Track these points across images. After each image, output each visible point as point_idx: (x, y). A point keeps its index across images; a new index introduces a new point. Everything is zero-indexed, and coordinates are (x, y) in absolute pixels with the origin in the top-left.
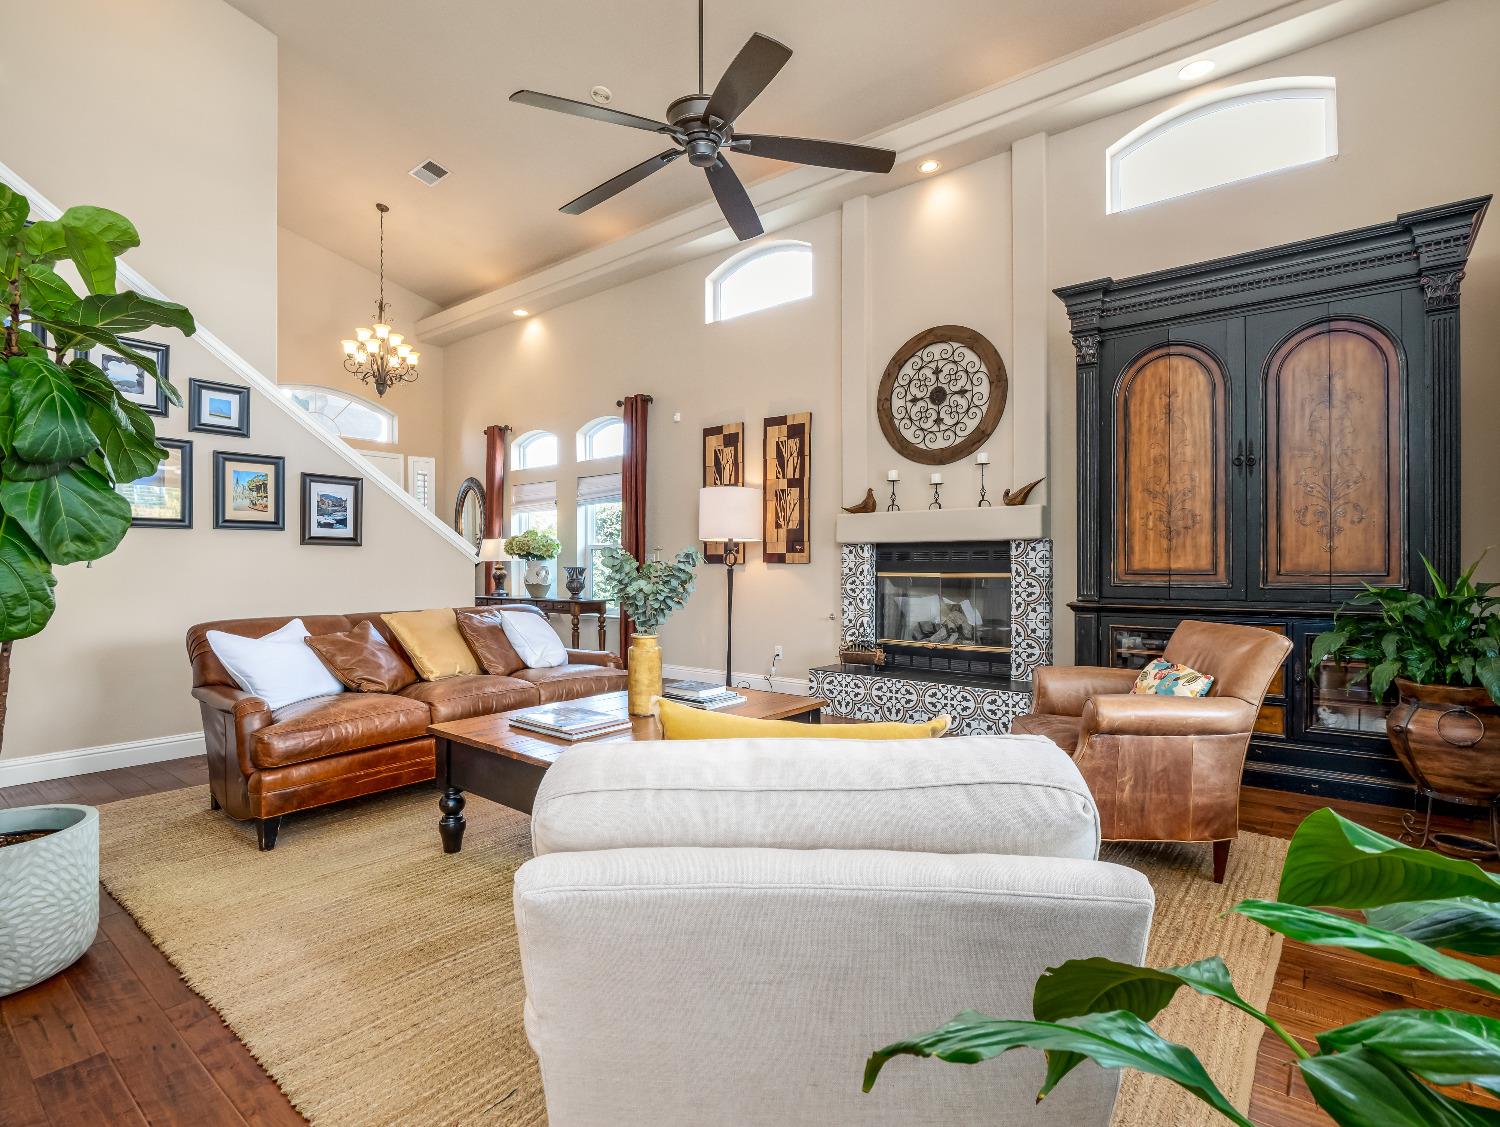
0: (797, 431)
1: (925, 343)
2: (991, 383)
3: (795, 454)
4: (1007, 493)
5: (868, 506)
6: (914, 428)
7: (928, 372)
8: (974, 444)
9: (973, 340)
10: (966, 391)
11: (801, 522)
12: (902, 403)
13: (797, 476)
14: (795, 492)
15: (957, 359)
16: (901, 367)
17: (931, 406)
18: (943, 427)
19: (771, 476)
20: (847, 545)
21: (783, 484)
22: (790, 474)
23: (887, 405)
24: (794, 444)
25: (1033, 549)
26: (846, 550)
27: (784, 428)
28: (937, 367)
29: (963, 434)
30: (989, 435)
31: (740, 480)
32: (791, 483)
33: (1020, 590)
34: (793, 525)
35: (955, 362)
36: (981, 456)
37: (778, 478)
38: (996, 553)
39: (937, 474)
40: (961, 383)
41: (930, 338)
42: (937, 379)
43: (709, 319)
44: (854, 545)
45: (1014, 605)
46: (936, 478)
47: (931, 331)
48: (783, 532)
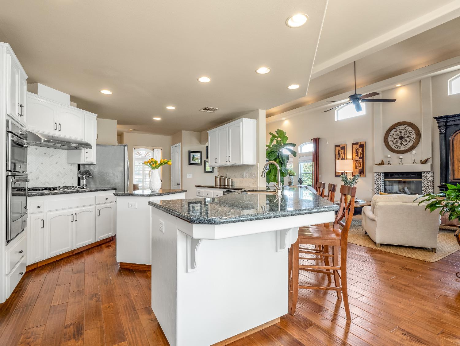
0: (362, 146)
1: (398, 125)
2: (416, 135)
3: (361, 152)
4: (421, 161)
5: (382, 163)
6: (394, 145)
7: (398, 132)
8: (411, 149)
9: (411, 125)
10: (409, 137)
11: (363, 167)
12: (391, 139)
13: (362, 156)
14: (361, 160)
15: (406, 129)
16: (390, 131)
17: (399, 140)
18: (402, 145)
19: (354, 156)
20: (376, 173)
21: (358, 158)
22: (360, 156)
23: (387, 140)
24: (361, 149)
25: (428, 174)
26: (376, 174)
27: (358, 145)
28: (401, 131)
29: (408, 147)
30: (416, 147)
31: (345, 157)
32: (360, 158)
33: (425, 183)
34: (361, 168)
35: (406, 130)
36: (414, 152)
37: (356, 157)
38: (418, 175)
39: (401, 156)
40: (407, 135)
41: (399, 124)
42: (401, 134)
43: (336, 120)
44: (378, 173)
45: (423, 187)
46: (401, 157)
47: (399, 123)
48: (358, 170)
